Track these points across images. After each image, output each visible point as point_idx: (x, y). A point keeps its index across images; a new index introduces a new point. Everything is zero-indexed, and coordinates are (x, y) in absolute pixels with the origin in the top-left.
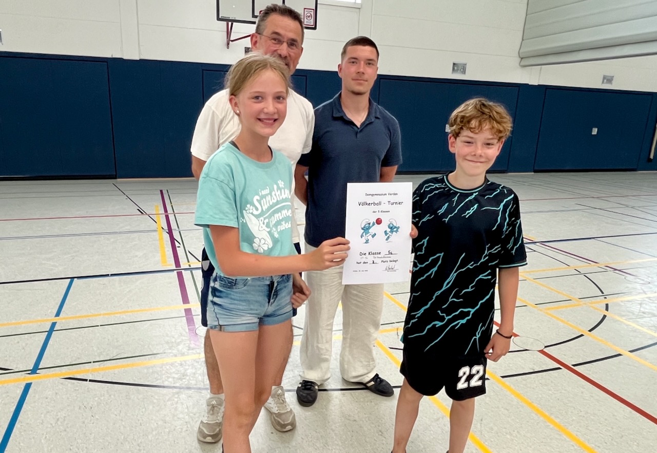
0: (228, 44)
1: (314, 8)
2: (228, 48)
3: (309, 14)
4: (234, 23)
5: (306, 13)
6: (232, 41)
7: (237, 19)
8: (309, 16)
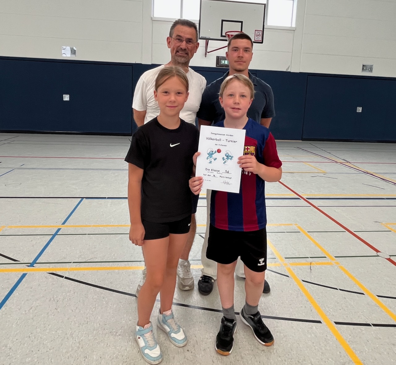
0: (206, 54)
1: (262, 30)
2: (206, 57)
3: (258, 34)
4: (209, 41)
5: (256, 33)
6: (208, 52)
7: (211, 38)
8: (258, 35)
